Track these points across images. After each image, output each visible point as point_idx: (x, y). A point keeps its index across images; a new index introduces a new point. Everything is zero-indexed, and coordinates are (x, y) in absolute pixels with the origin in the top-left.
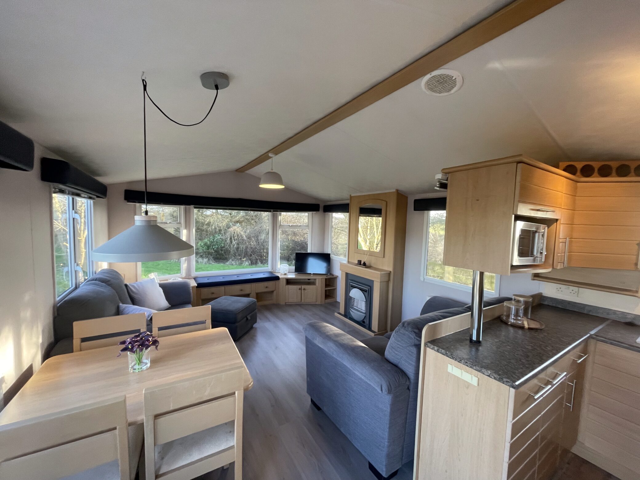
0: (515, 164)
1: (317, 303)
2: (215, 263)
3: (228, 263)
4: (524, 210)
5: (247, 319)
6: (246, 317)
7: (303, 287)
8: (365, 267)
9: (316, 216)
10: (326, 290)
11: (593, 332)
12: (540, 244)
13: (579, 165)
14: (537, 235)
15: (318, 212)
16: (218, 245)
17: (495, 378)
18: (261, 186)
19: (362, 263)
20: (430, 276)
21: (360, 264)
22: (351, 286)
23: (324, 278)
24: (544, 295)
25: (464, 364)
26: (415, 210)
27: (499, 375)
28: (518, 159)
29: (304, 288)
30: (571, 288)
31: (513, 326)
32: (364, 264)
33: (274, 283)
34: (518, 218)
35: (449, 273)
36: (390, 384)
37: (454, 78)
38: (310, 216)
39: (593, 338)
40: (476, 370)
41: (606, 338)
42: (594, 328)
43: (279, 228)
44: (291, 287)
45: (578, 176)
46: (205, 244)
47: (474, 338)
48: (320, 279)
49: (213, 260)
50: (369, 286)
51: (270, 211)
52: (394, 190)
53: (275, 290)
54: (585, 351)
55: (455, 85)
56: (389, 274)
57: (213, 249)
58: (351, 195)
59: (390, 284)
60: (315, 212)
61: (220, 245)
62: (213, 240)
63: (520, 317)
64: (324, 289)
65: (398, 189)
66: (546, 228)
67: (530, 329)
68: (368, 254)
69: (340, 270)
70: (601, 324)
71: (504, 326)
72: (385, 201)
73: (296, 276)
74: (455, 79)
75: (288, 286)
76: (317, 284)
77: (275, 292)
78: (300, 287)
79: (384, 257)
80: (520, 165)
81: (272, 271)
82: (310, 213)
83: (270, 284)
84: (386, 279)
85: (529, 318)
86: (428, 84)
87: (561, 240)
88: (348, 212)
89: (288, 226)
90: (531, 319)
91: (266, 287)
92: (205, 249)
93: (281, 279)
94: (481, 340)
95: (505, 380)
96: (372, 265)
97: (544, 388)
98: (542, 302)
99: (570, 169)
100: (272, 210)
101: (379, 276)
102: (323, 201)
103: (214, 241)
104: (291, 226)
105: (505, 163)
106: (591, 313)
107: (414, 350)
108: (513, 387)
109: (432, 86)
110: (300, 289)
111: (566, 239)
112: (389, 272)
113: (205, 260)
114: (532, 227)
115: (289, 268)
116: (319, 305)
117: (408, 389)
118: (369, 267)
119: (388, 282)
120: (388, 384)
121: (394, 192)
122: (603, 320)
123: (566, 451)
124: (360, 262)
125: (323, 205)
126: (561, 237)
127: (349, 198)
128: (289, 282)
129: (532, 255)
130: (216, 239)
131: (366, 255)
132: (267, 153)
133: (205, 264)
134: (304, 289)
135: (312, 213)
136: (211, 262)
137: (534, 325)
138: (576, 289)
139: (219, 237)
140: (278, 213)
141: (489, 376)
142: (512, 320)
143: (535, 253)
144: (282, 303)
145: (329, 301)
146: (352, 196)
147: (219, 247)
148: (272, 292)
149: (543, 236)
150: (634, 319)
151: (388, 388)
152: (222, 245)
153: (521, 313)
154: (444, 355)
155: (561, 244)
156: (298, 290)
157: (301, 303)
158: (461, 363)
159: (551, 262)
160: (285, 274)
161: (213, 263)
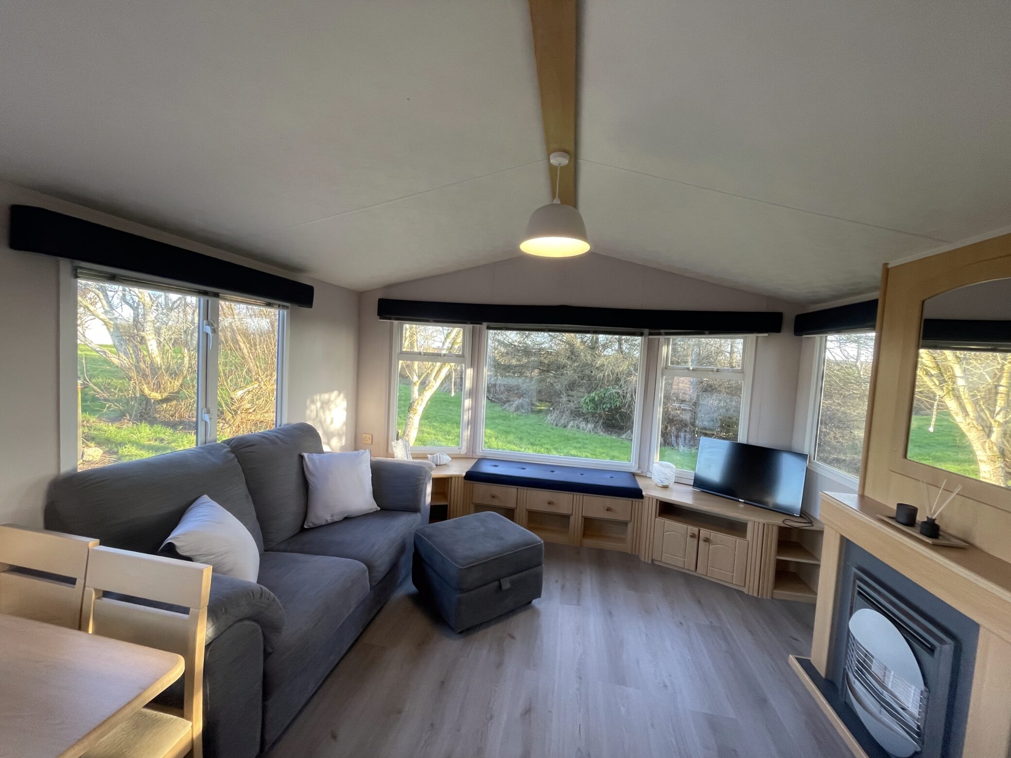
1: (744, 590)
2: (604, 432)
3: (624, 436)
5: (500, 586)
6: (499, 580)
9: (772, 347)
10: (778, 560)
15: (778, 334)
16: (611, 403)
19: (919, 521)
22: (861, 594)
23: (774, 525)
29: (708, 537)
32: (931, 528)
33: (631, 502)
43: (662, 375)
44: (667, 523)
46: (592, 400)
48: (759, 524)
49: (602, 427)
51: (641, 334)
53: (631, 521)
57: (604, 409)
58: (886, 265)
60: (766, 335)
61: (614, 404)
62: (605, 394)
64: (772, 555)
75: (660, 520)
76: (748, 537)
77: (630, 525)
78: (696, 529)
81: (639, 472)
82: (752, 337)
83: (620, 504)
88: (872, 327)
89: (686, 369)
91: (607, 510)
92: (591, 408)
93: (647, 497)
100: (646, 331)
103: (606, 396)
104: (693, 370)
110: (696, 537)
113: (590, 426)
116: (751, 597)
124: (908, 515)
125: (794, 317)
130: (608, 393)
133: (589, 432)
134: (708, 540)
135: (757, 337)
136: (599, 431)
139: (614, 391)
140: (662, 338)
144: (645, 557)
145: (786, 594)
146: (889, 266)
147: (613, 407)
148: (625, 524)
152: (618, 404)
156: (689, 538)
160: (665, 487)
161: (601, 433)
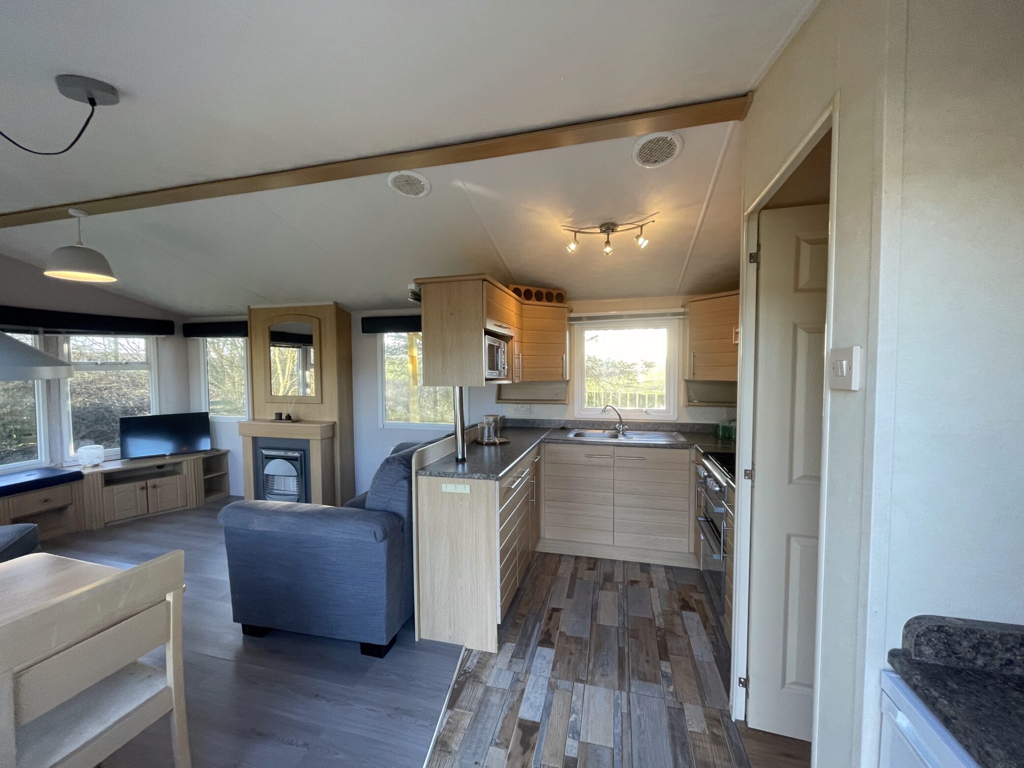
0: (481, 281)
1: (188, 507)
4: (491, 327)
7: (150, 482)
8: (290, 421)
9: (168, 344)
10: (205, 480)
11: (542, 437)
12: (502, 359)
13: (523, 289)
14: (500, 350)
15: (171, 336)
17: (484, 478)
18: (46, 273)
19: (284, 417)
20: (391, 420)
21: (281, 419)
22: (266, 458)
23: (199, 458)
24: (506, 417)
25: (457, 478)
26: (364, 332)
27: (486, 474)
28: (483, 277)
29: (154, 484)
30: (526, 406)
31: (488, 444)
32: (289, 418)
33: (70, 486)
34: (488, 333)
35: (414, 412)
36: (384, 527)
37: (422, 183)
38: (153, 346)
39: (543, 442)
40: (467, 478)
41: (550, 439)
42: (543, 435)
44: (116, 488)
45: (522, 299)
47: (460, 457)
48: (191, 460)
50: (302, 450)
52: (331, 303)
53: (71, 504)
54: (538, 454)
55: (423, 191)
56: (333, 426)
58: (249, 307)
59: (335, 442)
60: (165, 336)
63: (492, 437)
64: (201, 478)
65: (337, 301)
66: (506, 344)
67: (501, 443)
68: (294, 402)
69: (240, 434)
70: (546, 432)
71: (480, 447)
72: (318, 318)
73: (123, 465)
74: (424, 184)
75: (108, 489)
76: (185, 471)
78: (143, 483)
79: (322, 403)
80: (485, 283)
81: (53, 465)
82: (152, 338)
84: (330, 434)
85: (499, 436)
86: (395, 180)
87: (516, 356)
89: (93, 364)
90: (500, 437)
91: (45, 501)
93: (88, 475)
94: (466, 457)
95: (491, 476)
96: (302, 417)
97: (516, 481)
98: (505, 425)
99: (517, 291)
100: (41, 329)
101: (319, 430)
102: (181, 315)
104: (101, 364)
105: (473, 280)
106: (540, 427)
107: (405, 483)
108: (497, 479)
109: (399, 183)
110: (145, 488)
111: (519, 355)
112: (333, 424)
114: (495, 342)
115: (105, 454)
116: (194, 509)
117: (402, 530)
118: (298, 421)
119: (332, 438)
120: (382, 528)
121: (331, 305)
122: (548, 429)
123: (534, 553)
124: (279, 416)
125: (182, 324)
126: (516, 353)
127: (246, 311)
128: (110, 479)
129: (497, 369)
131: (290, 403)
132: (65, 208)
134: (154, 487)
135: (157, 338)
137: (502, 440)
138: (528, 406)
140: (61, 337)
141: (479, 479)
142: (486, 440)
143: (500, 368)
145: (213, 498)
146: (251, 307)
148: (62, 510)
149: (504, 352)
150: (565, 424)
151: (383, 531)
153: (492, 434)
154: (437, 476)
155: (516, 360)
156: (139, 492)
157: (148, 515)
158: (454, 477)
159: (511, 377)
160: (98, 465)
